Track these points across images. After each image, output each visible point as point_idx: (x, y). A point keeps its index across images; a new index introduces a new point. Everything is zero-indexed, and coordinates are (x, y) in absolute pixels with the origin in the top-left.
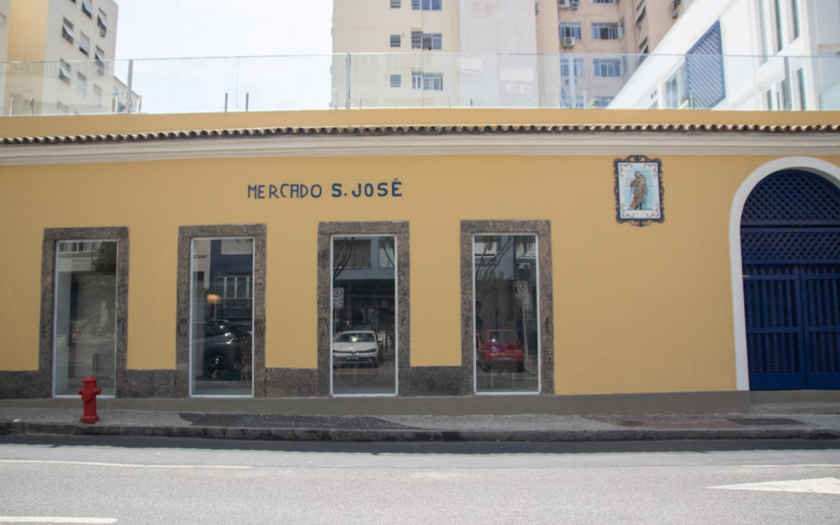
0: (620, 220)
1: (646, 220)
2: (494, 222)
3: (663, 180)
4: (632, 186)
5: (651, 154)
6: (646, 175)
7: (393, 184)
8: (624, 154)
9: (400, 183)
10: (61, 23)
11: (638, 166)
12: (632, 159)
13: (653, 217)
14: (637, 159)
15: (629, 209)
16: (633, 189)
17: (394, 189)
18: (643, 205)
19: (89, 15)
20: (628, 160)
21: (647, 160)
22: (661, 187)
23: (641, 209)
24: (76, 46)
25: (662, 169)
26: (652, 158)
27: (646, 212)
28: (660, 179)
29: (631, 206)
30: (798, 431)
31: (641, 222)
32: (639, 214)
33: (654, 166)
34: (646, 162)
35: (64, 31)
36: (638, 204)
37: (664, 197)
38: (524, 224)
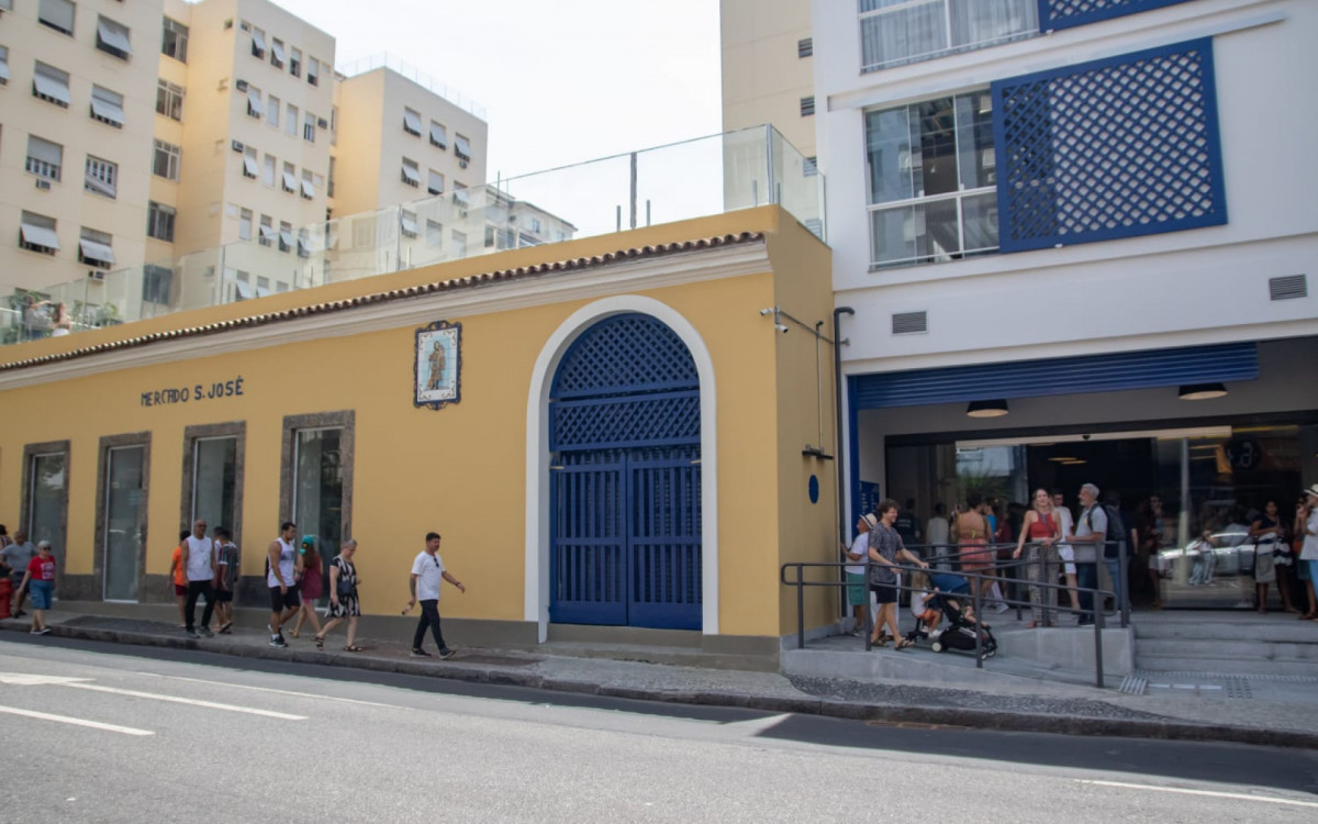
0: (418, 404)
1: (441, 402)
2: (309, 415)
3: (462, 349)
4: (430, 360)
5: (451, 317)
6: (445, 345)
7: (237, 382)
8: (425, 322)
9: (241, 381)
10: (399, 164)
11: (438, 335)
12: (433, 327)
13: (449, 398)
14: (438, 325)
15: (426, 390)
16: (432, 363)
17: (238, 387)
18: (440, 384)
19: (442, 147)
20: (429, 329)
21: (448, 326)
22: (459, 358)
23: (437, 388)
24: (423, 189)
25: (463, 335)
26: (452, 323)
27: (442, 391)
28: (459, 347)
29: (429, 386)
30: (478, 671)
31: (437, 405)
32: (436, 395)
33: (453, 333)
34: (447, 328)
35: (403, 173)
36: (435, 385)
37: (462, 371)
38: (333, 416)
